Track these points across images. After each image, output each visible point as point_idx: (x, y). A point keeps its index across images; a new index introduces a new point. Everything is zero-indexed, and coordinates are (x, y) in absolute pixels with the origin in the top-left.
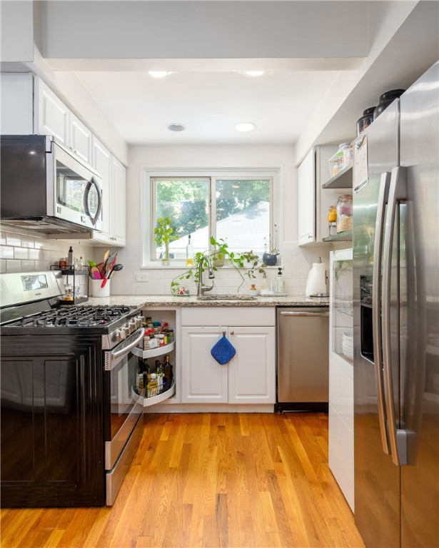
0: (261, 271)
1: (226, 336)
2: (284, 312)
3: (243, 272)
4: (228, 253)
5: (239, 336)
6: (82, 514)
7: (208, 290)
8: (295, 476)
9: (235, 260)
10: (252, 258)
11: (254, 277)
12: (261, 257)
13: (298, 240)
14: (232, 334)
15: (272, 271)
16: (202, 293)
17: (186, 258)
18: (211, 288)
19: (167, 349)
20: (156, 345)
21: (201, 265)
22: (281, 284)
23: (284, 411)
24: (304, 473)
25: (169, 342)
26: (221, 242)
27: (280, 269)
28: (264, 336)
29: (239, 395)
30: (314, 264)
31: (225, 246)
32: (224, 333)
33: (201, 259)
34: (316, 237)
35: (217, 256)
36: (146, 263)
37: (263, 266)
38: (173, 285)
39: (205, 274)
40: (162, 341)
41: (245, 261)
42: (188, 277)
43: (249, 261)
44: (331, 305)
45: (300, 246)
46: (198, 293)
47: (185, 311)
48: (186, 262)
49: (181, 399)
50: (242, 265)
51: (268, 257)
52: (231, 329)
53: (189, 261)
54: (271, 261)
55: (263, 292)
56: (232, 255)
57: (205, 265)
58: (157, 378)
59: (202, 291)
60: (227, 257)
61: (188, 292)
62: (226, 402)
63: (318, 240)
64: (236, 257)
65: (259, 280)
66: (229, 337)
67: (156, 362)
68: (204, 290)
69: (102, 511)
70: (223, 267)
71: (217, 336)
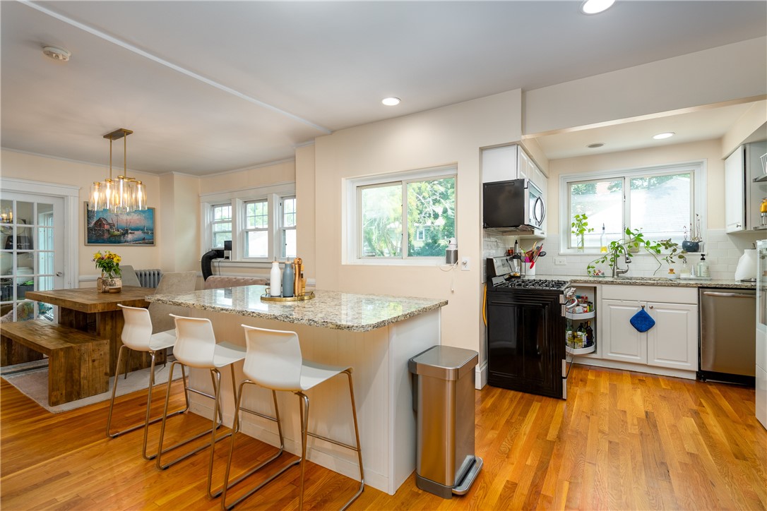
0: (681, 257)
1: (645, 310)
2: (708, 292)
3: (660, 258)
4: (643, 241)
5: (658, 310)
6: (549, 402)
7: (623, 272)
8: (718, 416)
9: (651, 248)
10: (671, 246)
11: (673, 262)
12: (680, 244)
13: (725, 228)
14: (652, 308)
15: (694, 257)
16: (617, 275)
17: (600, 246)
18: (626, 271)
19: (590, 315)
20: (582, 311)
21: (616, 251)
22: (704, 269)
23: (707, 380)
24: (728, 416)
25: (591, 311)
26: (635, 232)
27: (703, 255)
28: (686, 312)
29: (658, 359)
30: (745, 250)
31: (640, 235)
32: (643, 307)
33: (616, 248)
34: (745, 225)
35: (632, 244)
36: (563, 250)
37: (682, 252)
38: (589, 267)
39: (621, 261)
40: (585, 309)
41: (662, 249)
42: (603, 262)
43: (666, 248)
44: (758, 288)
45: (728, 234)
46: (613, 275)
47: (605, 287)
48: (600, 250)
49: (602, 355)
50: (659, 252)
51: (689, 244)
52: (650, 304)
53: (602, 248)
54: (692, 247)
55: (683, 276)
56: (648, 243)
57: (620, 252)
58: (582, 335)
59: (617, 273)
60: (642, 244)
61: (603, 274)
62: (645, 363)
63: (748, 228)
64: (653, 244)
65: (678, 265)
66: (647, 310)
67: (581, 324)
68: (618, 273)
69: (560, 401)
70: (638, 253)
71: (636, 309)
